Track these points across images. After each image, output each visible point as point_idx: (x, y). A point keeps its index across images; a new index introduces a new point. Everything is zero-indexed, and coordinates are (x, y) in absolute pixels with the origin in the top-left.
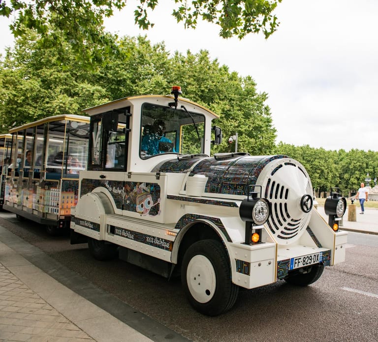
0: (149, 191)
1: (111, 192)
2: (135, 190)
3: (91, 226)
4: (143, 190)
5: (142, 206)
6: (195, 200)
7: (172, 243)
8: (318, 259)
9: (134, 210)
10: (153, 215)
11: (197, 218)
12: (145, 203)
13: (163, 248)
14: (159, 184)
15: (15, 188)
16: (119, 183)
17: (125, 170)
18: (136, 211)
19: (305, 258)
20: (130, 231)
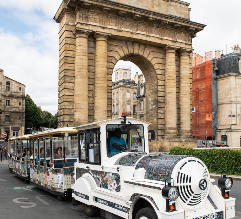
0: (114, 178)
1: (93, 177)
2: (107, 176)
3: (84, 197)
4: (111, 177)
5: (111, 186)
6: (139, 185)
7: (129, 209)
8: (214, 217)
9: (107, 188)
10: (117, 192)
11: (140, 196)
12: (112, 184)
13: (124, 211)
14: (119, 174)
15: (36, 172)
16: (97, 171)
17: (100, 164)
18: (108, 189)
19: (204, 217)
20: (106, 201)
